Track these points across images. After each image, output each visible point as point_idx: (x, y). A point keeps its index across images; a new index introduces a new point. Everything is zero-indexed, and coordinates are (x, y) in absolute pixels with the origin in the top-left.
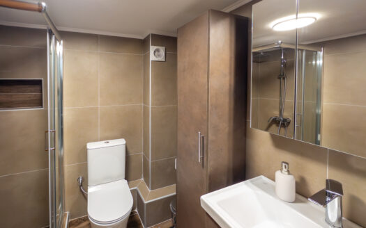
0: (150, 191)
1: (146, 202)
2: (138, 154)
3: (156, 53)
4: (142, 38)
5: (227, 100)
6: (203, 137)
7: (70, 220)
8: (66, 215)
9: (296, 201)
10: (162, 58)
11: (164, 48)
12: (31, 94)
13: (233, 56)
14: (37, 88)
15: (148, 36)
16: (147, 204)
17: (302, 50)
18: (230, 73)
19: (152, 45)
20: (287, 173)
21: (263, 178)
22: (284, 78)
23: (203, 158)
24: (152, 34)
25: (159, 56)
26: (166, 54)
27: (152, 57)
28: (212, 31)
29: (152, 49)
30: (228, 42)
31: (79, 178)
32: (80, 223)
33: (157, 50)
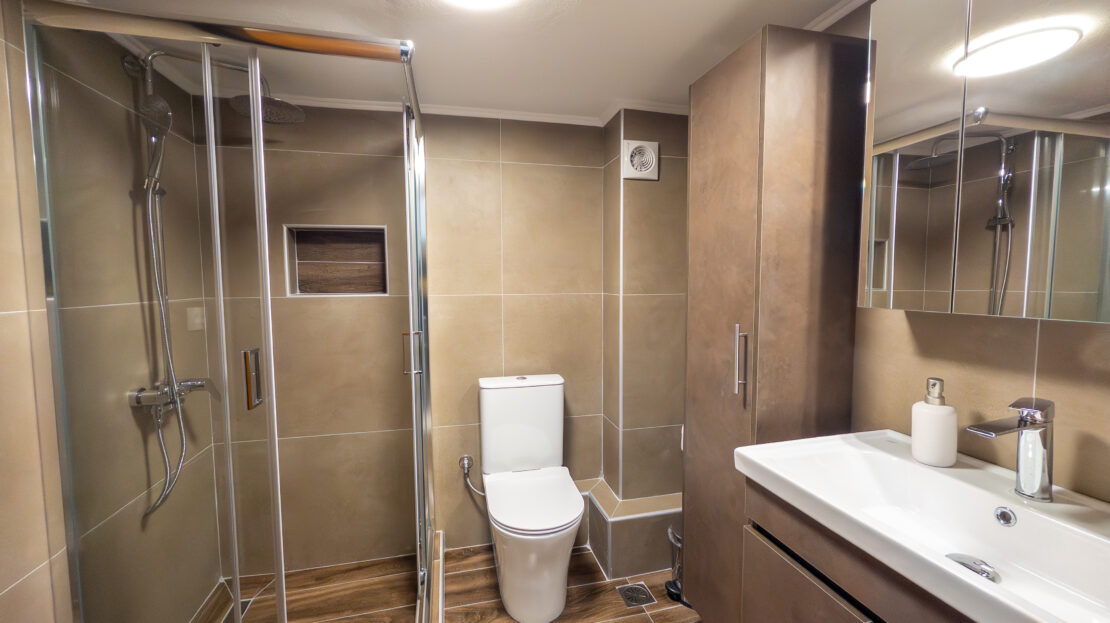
0: (620, 500)
1: (611, 519)
2: (592, 416)
3: (636, 159)
4: (600, 123)
5: (806, 249)
6: (746, 337)
7: (447, 550)
8: (437, 535)
9: (957, 465)
10: (650, 172)
11: (655, 144)
12: (360, 263)
13: (824, 138)
14: (374, 249)
15: (618, 116)
16: (614, 523)
17: (1053, 136)
18: (815, 184)
19: (625, 138)
20: (938, 401)
21: (890, 434)
22: (1005, 228)
23: (745, 385)
24: (626, 110)
25: (643, 165)
26: (659, 160)
27: (627, 170)
28: (771, 79)
29: (627, 147)
30: (812, 104)
31: (462, 459)
32: (468, 557)
33: (638, 152)
